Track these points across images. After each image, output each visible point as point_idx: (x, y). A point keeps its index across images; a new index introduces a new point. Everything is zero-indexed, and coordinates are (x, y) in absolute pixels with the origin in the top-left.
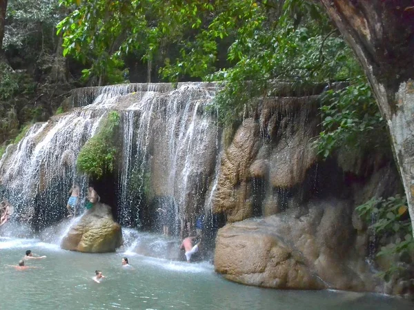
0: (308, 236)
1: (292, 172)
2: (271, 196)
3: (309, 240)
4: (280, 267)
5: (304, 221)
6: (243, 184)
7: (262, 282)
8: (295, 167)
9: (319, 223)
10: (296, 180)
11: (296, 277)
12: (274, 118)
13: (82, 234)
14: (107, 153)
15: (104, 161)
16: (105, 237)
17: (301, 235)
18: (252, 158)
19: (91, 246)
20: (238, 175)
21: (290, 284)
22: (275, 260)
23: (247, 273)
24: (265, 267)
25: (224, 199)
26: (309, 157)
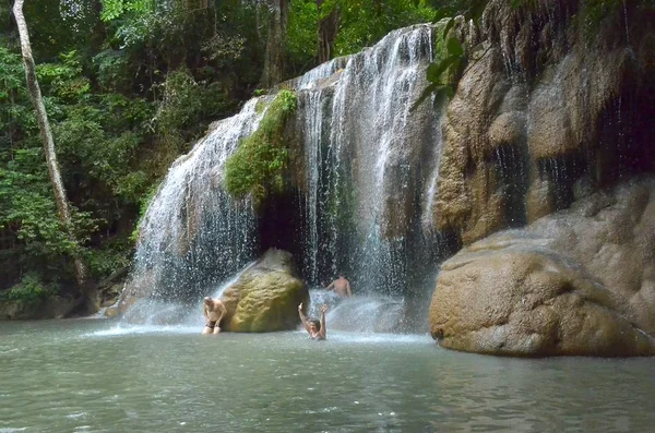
0: (614, 247)
1: (567, 123)
2: (537, 181)
3: (617, 255)
4: (542, 311)
5: (606, 220)
6: (480, 164)
7: (502, 345)
8: (574, 114)
9: (638, 220)
10: (579, 137)
11: (579, 328)
12: (525, 28)
13: (237, 302)
14: (271, 159)
15: (267, 173)
16: (275, 303)
17: (598, 248)
18: (490, 112)
19: (249, 320)
20: (468, 150)
21: (565, 345)
22: (532, 298)
23: (475, 329)
24: (510, 312)
25: (449, 199)
26: (601, 87)
